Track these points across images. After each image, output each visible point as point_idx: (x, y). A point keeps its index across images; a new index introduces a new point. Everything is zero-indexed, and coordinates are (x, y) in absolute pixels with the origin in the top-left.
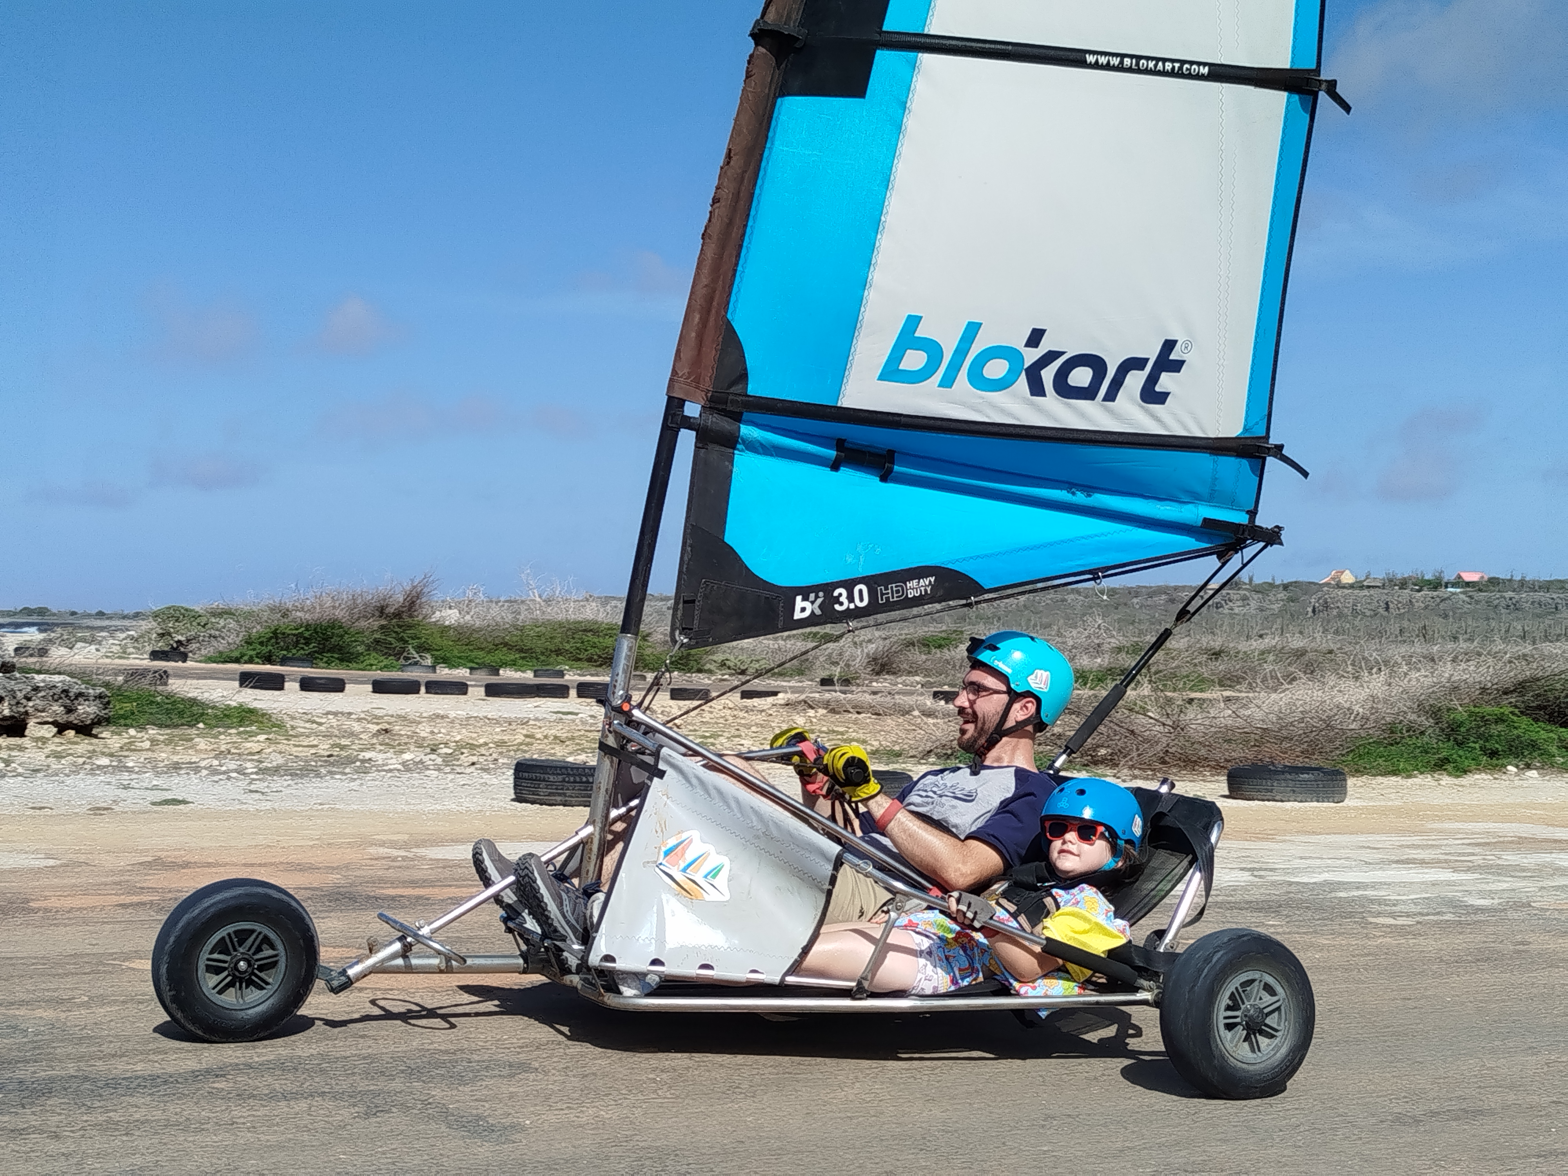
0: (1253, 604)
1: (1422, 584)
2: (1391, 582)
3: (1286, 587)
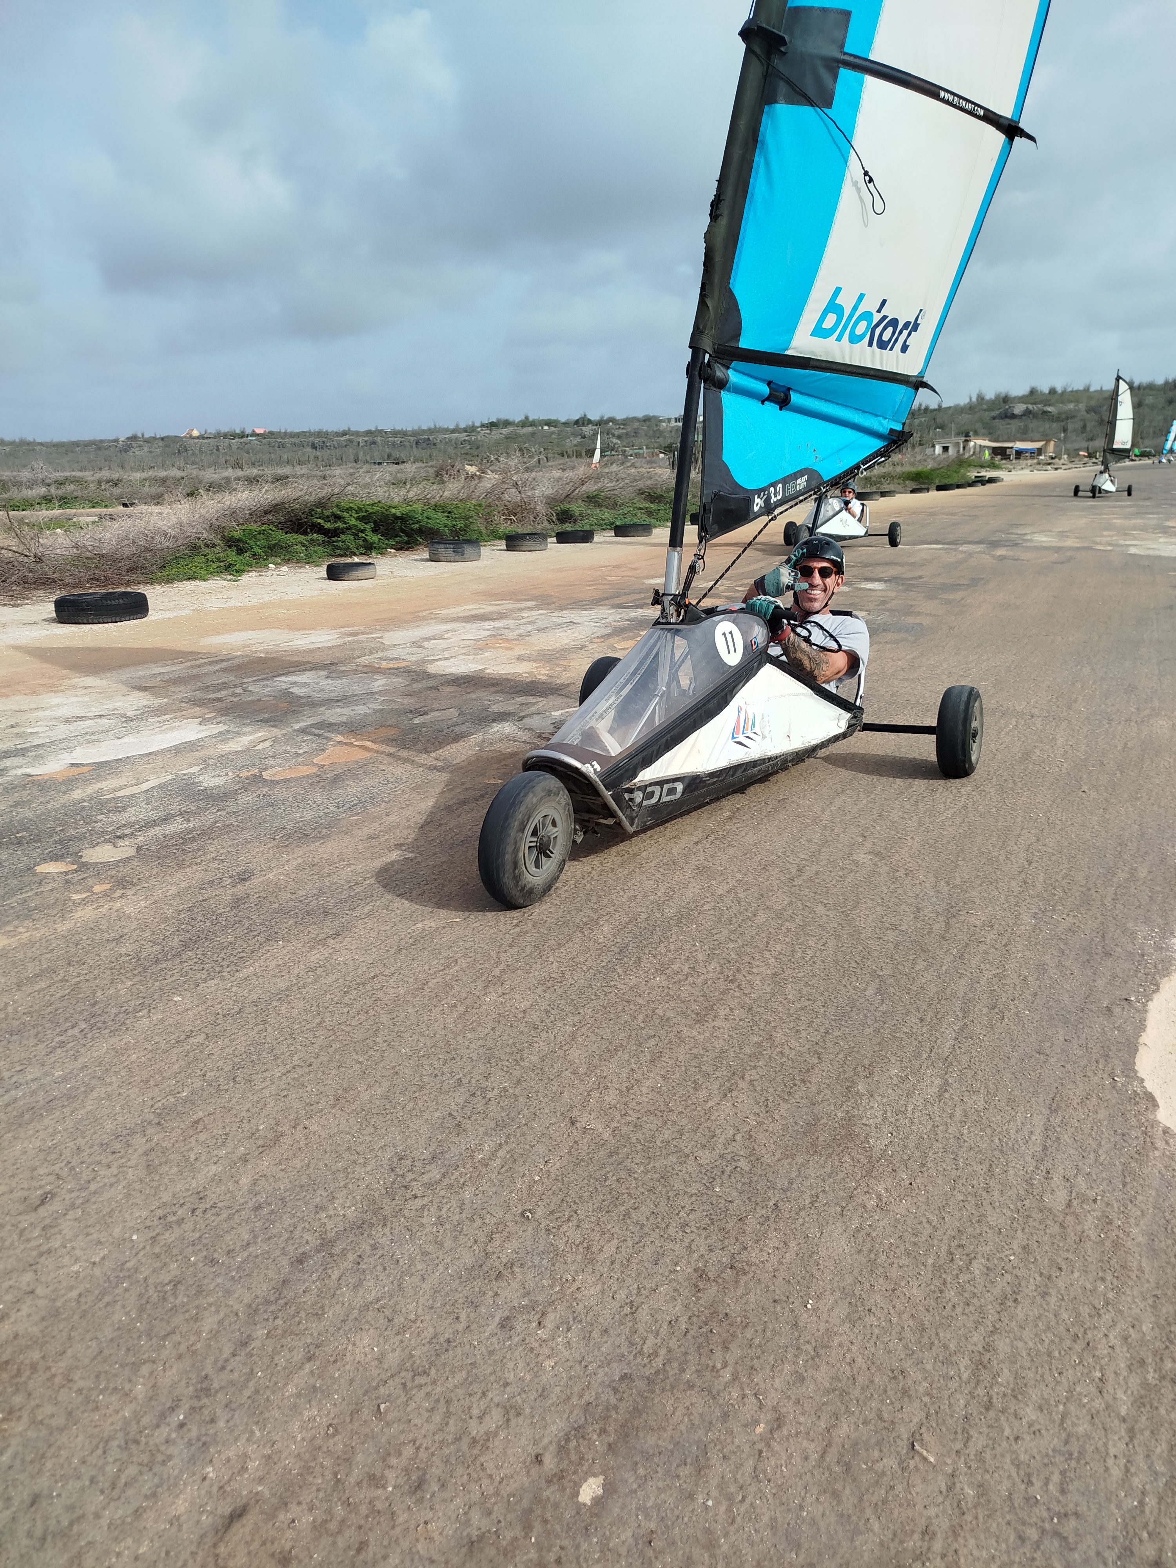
0: (146, 449)
1: (234, 436)
2: (218, 435)
3: (162, 439)
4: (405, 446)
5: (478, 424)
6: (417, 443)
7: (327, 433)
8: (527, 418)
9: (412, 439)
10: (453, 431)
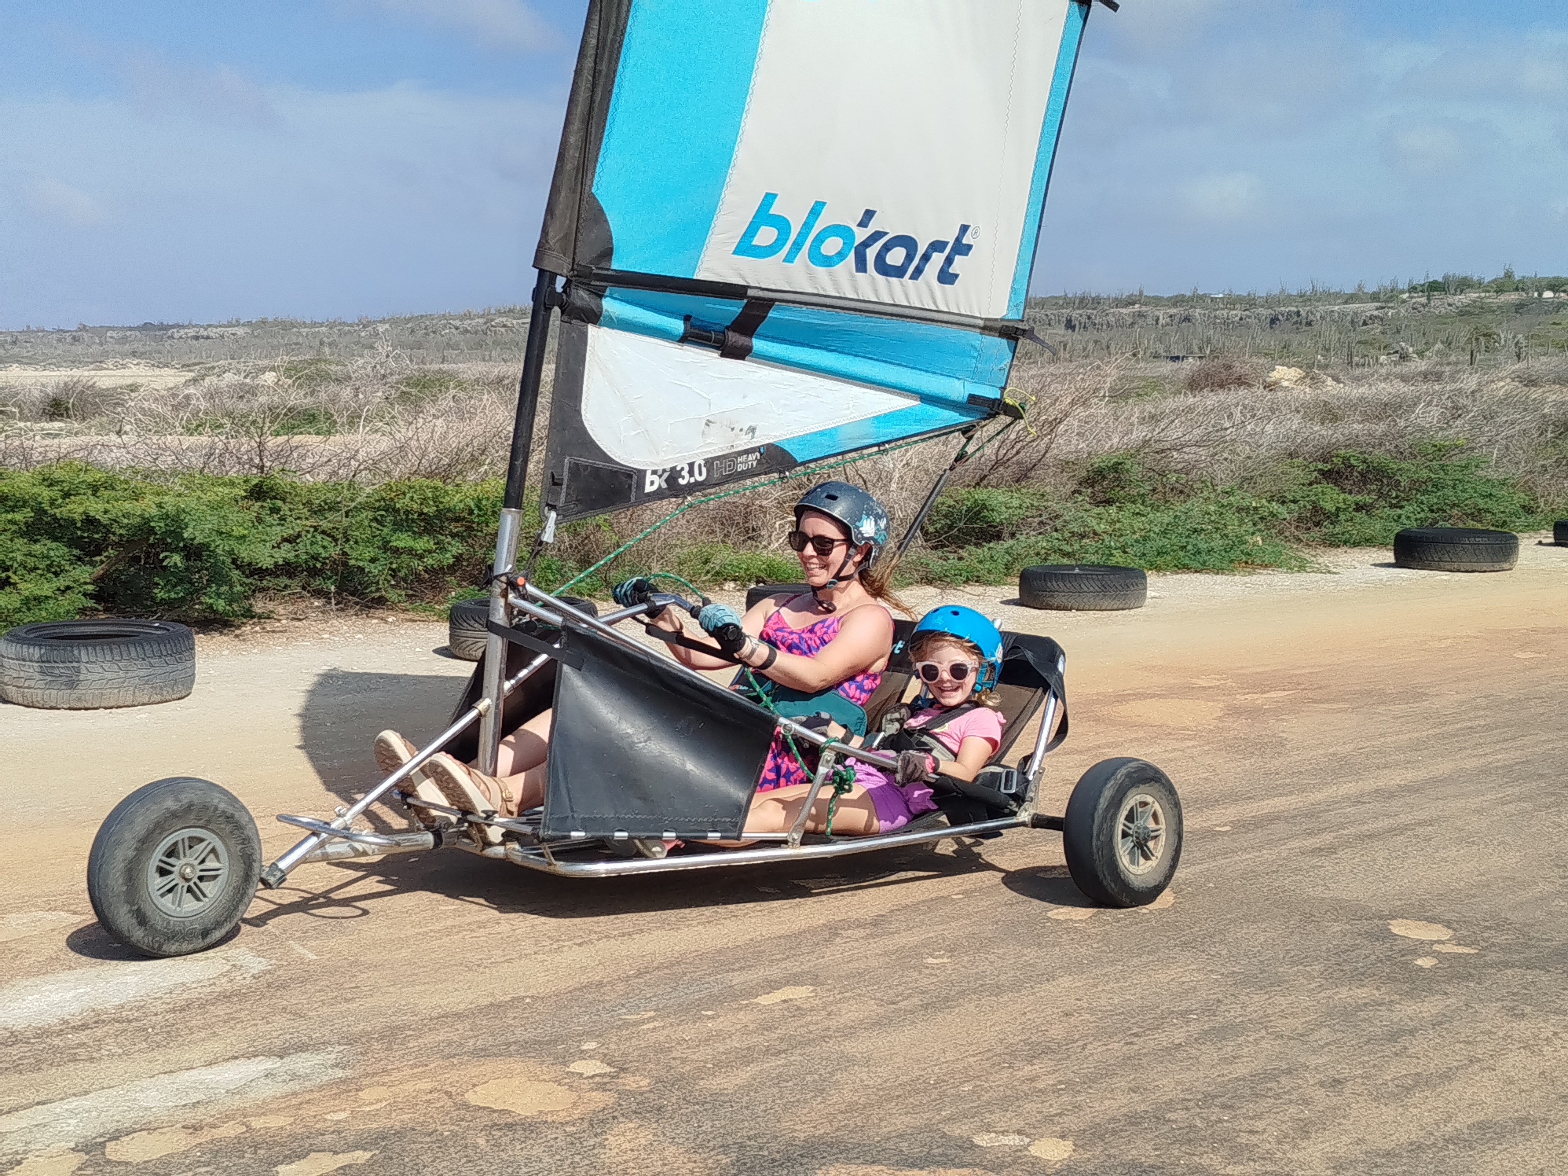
4: (1248, 327)
5: (1403, 285)
6: (1273, 321)
7: (1097, 301)
8: (1509, 275)
9: (1265, 312)
10: (1351, 299)
